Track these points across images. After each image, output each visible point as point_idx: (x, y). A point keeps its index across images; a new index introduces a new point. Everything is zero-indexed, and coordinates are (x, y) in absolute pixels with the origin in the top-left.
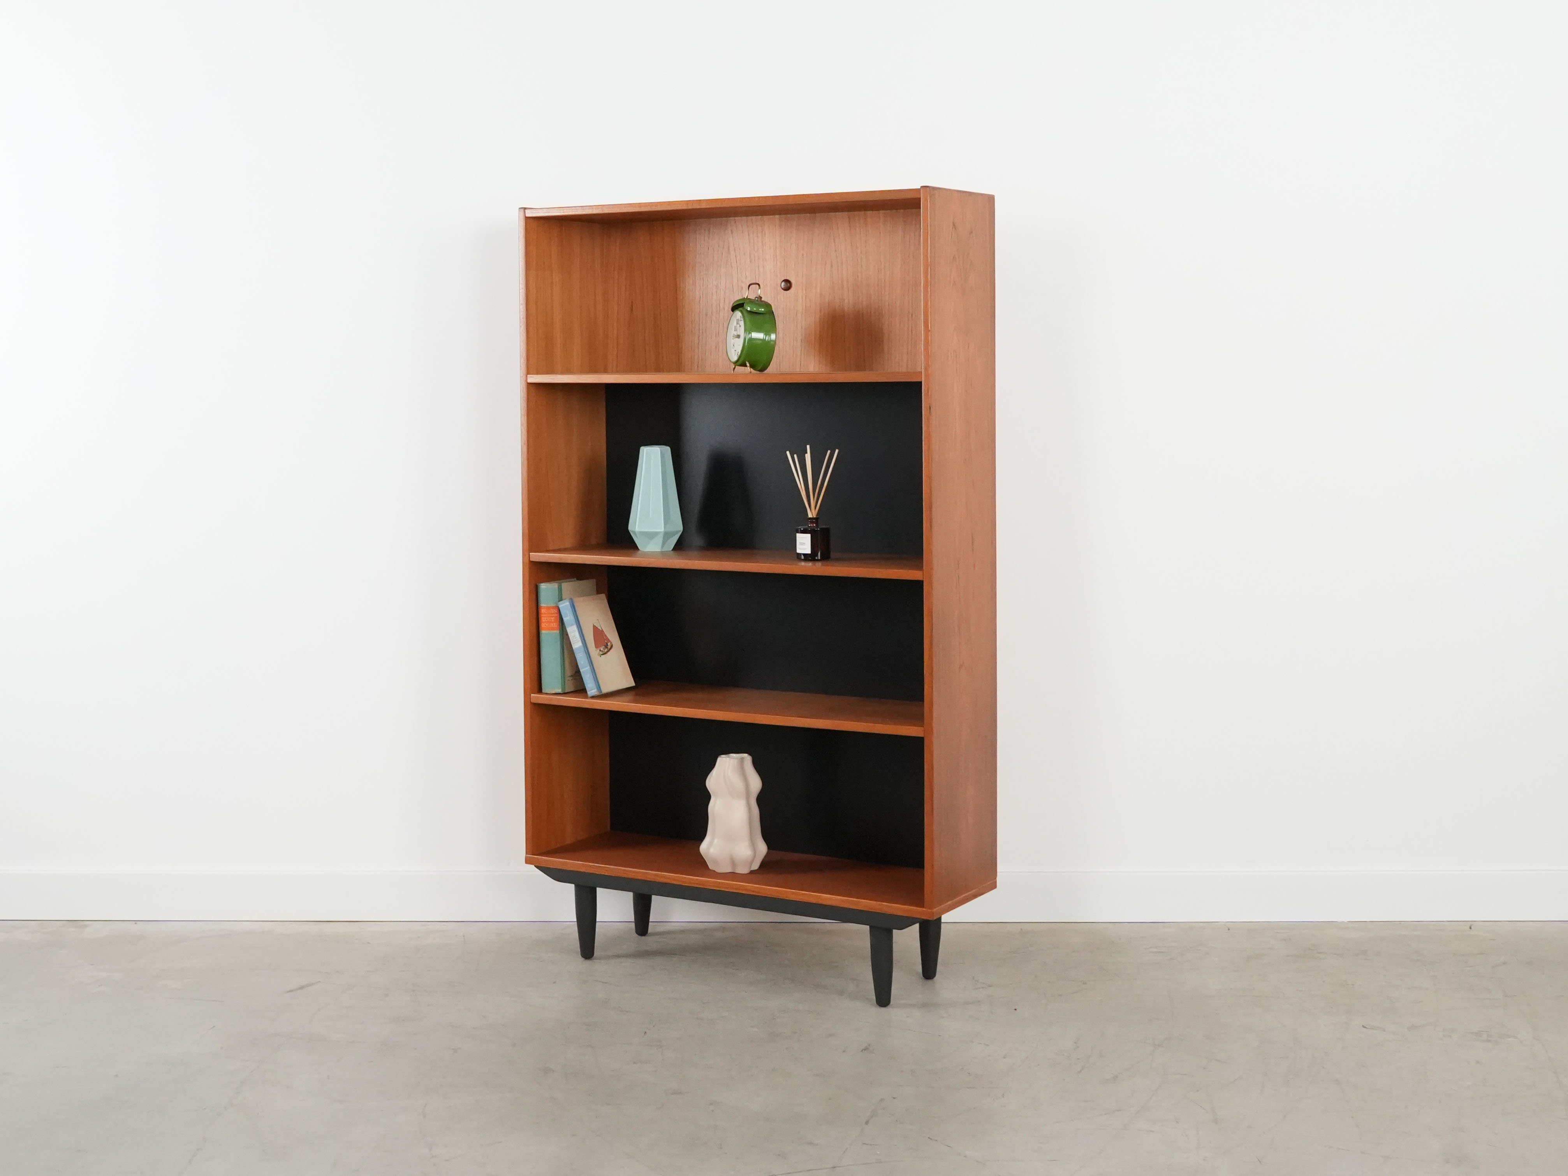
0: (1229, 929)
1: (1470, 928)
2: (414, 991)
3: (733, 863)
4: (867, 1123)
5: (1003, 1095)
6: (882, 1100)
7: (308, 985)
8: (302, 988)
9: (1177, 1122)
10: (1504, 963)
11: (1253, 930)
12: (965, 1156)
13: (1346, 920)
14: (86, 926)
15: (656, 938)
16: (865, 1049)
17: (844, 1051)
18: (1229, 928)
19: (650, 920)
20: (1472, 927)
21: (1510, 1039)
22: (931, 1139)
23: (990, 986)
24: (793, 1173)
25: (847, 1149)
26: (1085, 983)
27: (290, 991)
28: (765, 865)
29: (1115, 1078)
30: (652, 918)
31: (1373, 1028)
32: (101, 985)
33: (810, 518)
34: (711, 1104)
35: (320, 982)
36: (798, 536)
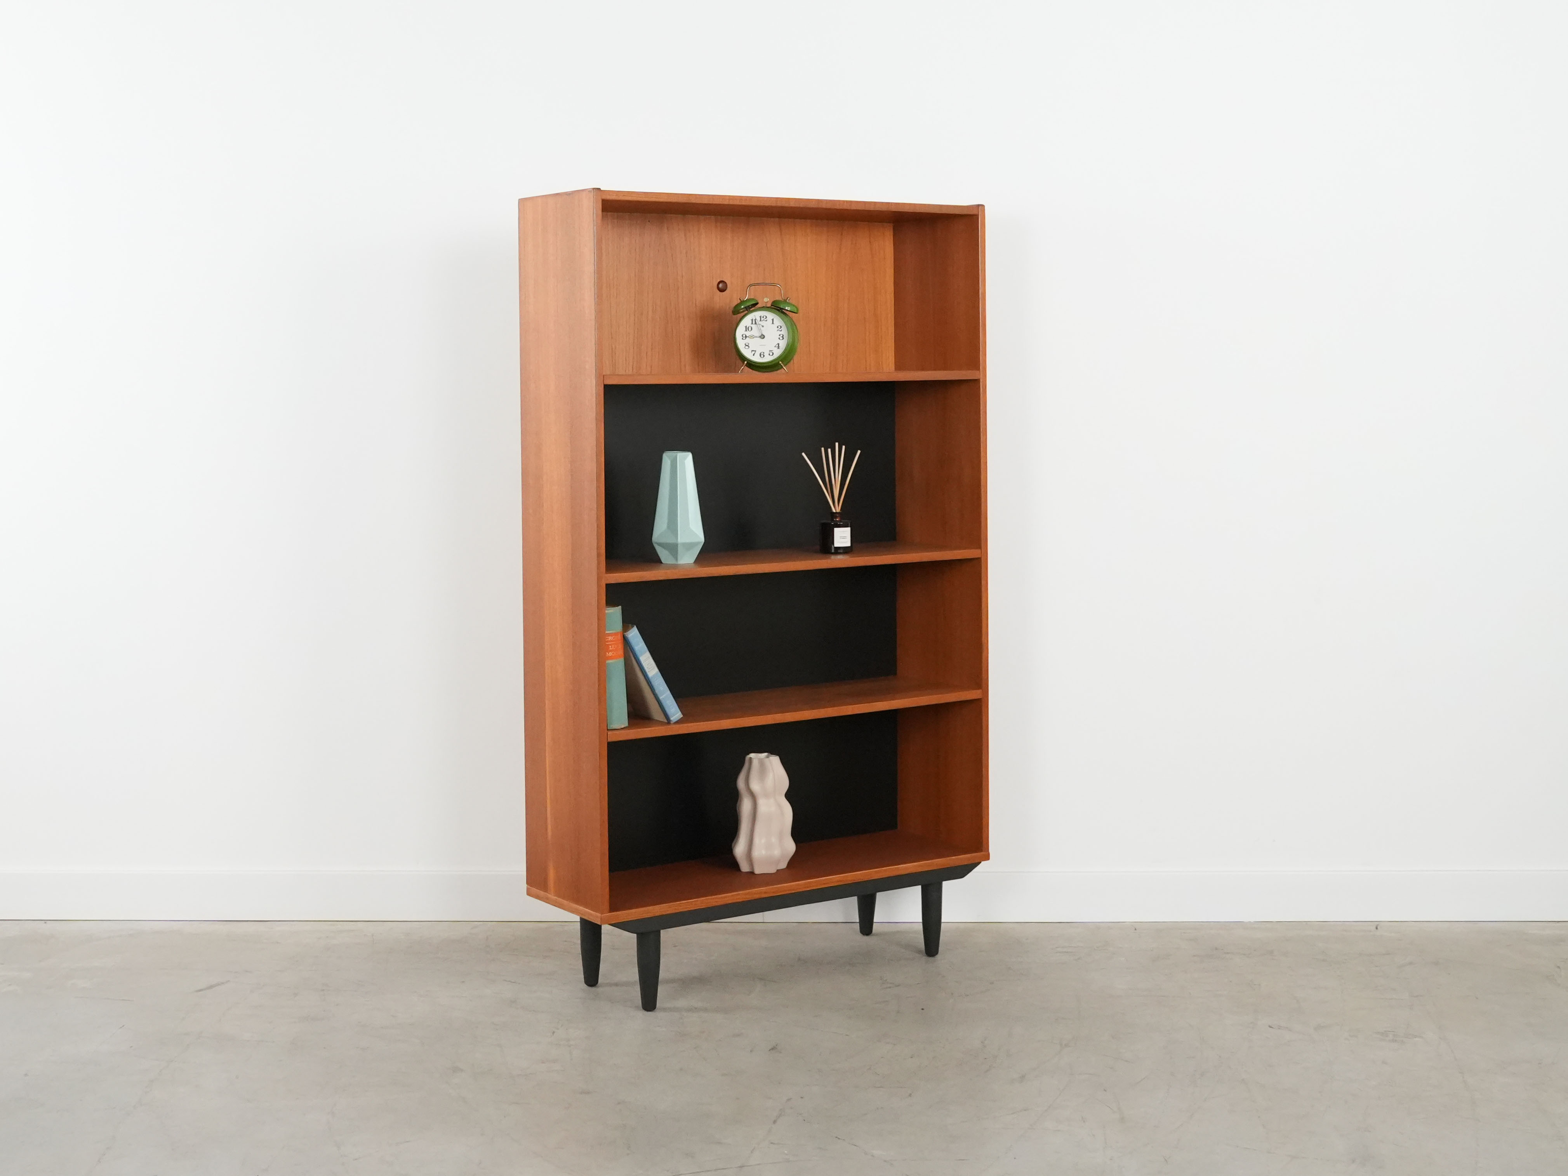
1: (1377, 928)
2: (323, 990)
4: (775, 1122)
5: (910, 1095)
6: (789, 1100)
7: (218, 985)
8: (211, 987)
9: (1084, 1121)
10: (1411, 963)
11: (1160, 930)
12: (873, 1156)
13: (1252, 920)
16: (773, 1049)
18: (1136, 928)
20: (1378, 927)
21: (1416, 1039)
22: (838, 1139)
24: (701, 1172)
25: (754, 1148)
27: (197, 990)
29: (1023, 1078)
31: (1280, 1027)
33: (836, 514)
34: (619, 1103)
35: (229, 981)
36: (836, 530)
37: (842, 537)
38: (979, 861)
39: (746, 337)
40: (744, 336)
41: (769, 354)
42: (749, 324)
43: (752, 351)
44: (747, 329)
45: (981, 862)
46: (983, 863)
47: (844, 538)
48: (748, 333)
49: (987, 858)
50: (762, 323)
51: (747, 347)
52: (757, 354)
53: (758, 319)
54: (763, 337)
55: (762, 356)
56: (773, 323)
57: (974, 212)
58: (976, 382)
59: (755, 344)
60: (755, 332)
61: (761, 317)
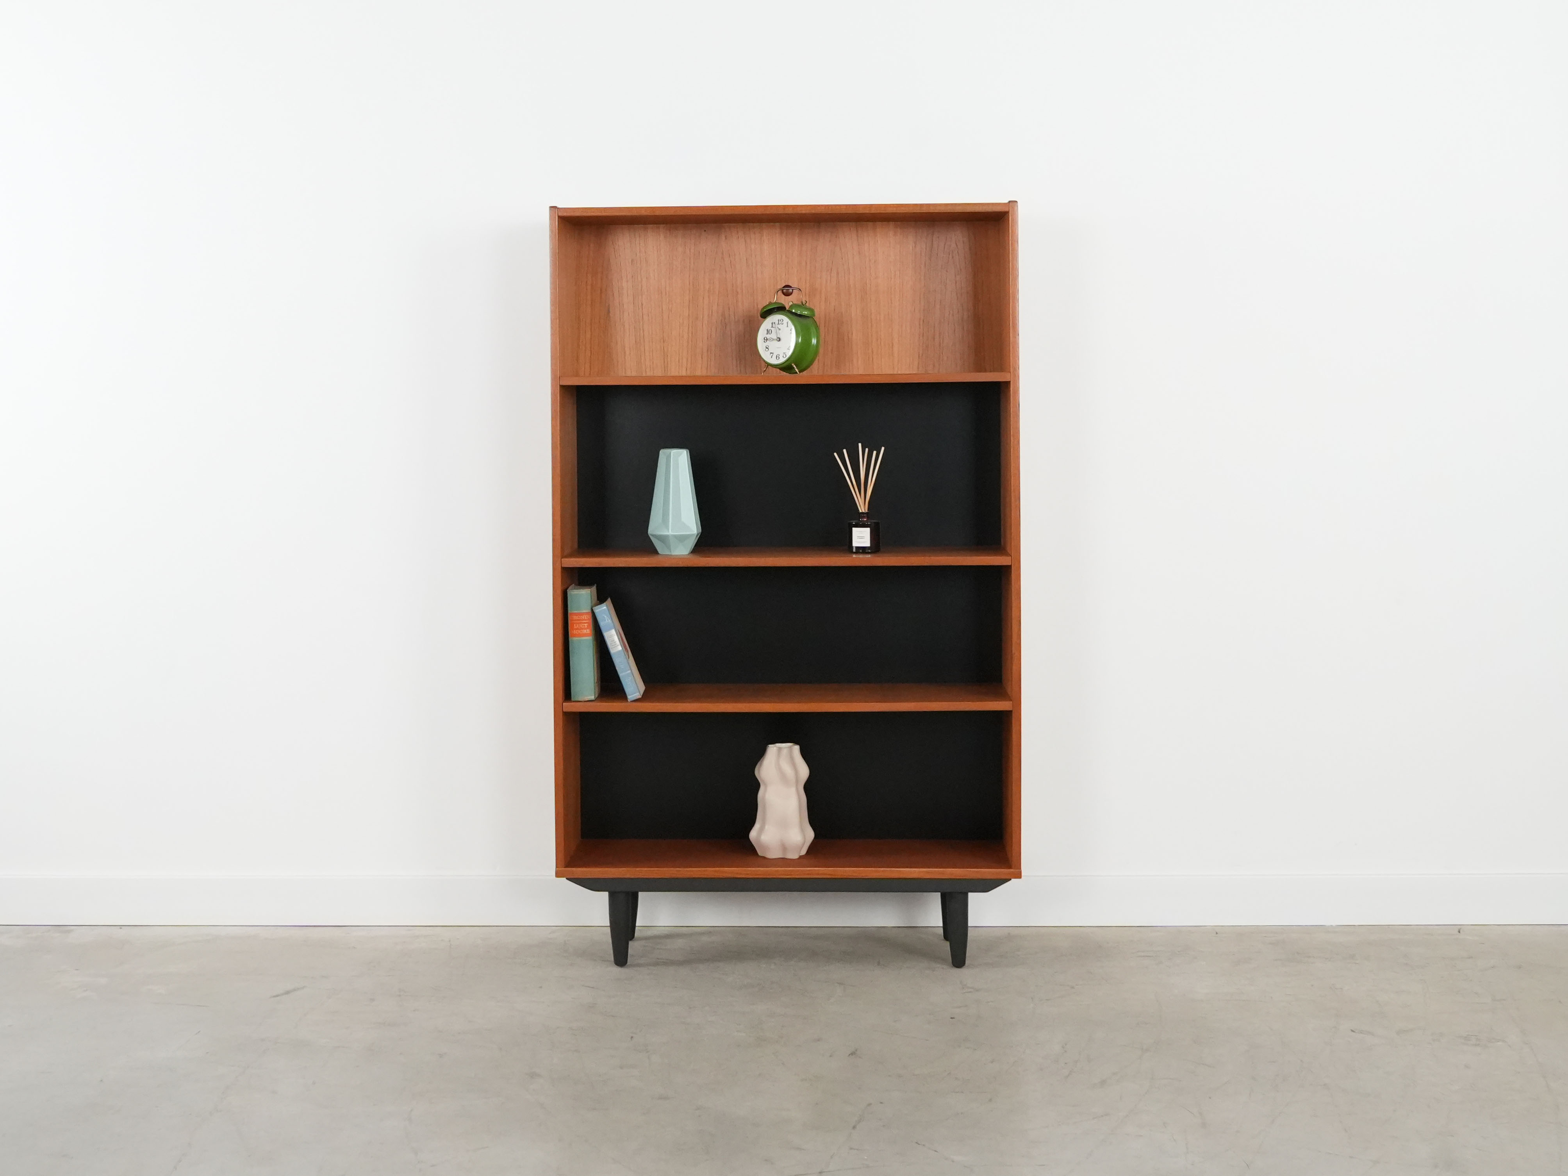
0: (1217, 933)
2: (400, 996)
3: (784, 848)
4: (854, 1127)
5: (990, 1100)
6: (869, 1105)
7: (294, 990)
8: (287, 993)
9: (1165, 1127)
10: (1493, 967)
11: (1241, 934)
12: (953, 1161)
13: (1334, 923)
14: (69, 932)
15: (643, 943)
16: (852, 1054)
17: (831, 1056)
19: (637, 925)
20: (1460, 931)
21: (1498, 1043)
22: (919, 1144)
23: (977, 991)
25: (834, 1153)
26: (1073, 988)
27: (277, 996)
28: (814, 850)
29: (1103, 1083)
30: (638, 923)
31: (1361, 1032)
32: (87, 990)
33: (861, 513)
34: (698, 1109)
35: (306, 987)
36: (854, 530)
37: (861, 537)
38: (1007, 877)
39: (767, 339)
40: (766, 339)
41: (783, 357)
42: (769, 327)
43: (771, 353)
44: (768, 332)
45: (1011, 879)
46: (1013, 880)
47: (862, 538)
48: (768, 336)
49: (1019, 876)
50: (780, 326)
51: (767, 350)
52: (774, 357)
53: (777, 322)
54: (778, 340)
55: (778, 358)
56: (787, 326)
57: (1006, 209)
58: (1007, 384)
59: (773, 345)
60: (773, 336)
61: (779, 320)
